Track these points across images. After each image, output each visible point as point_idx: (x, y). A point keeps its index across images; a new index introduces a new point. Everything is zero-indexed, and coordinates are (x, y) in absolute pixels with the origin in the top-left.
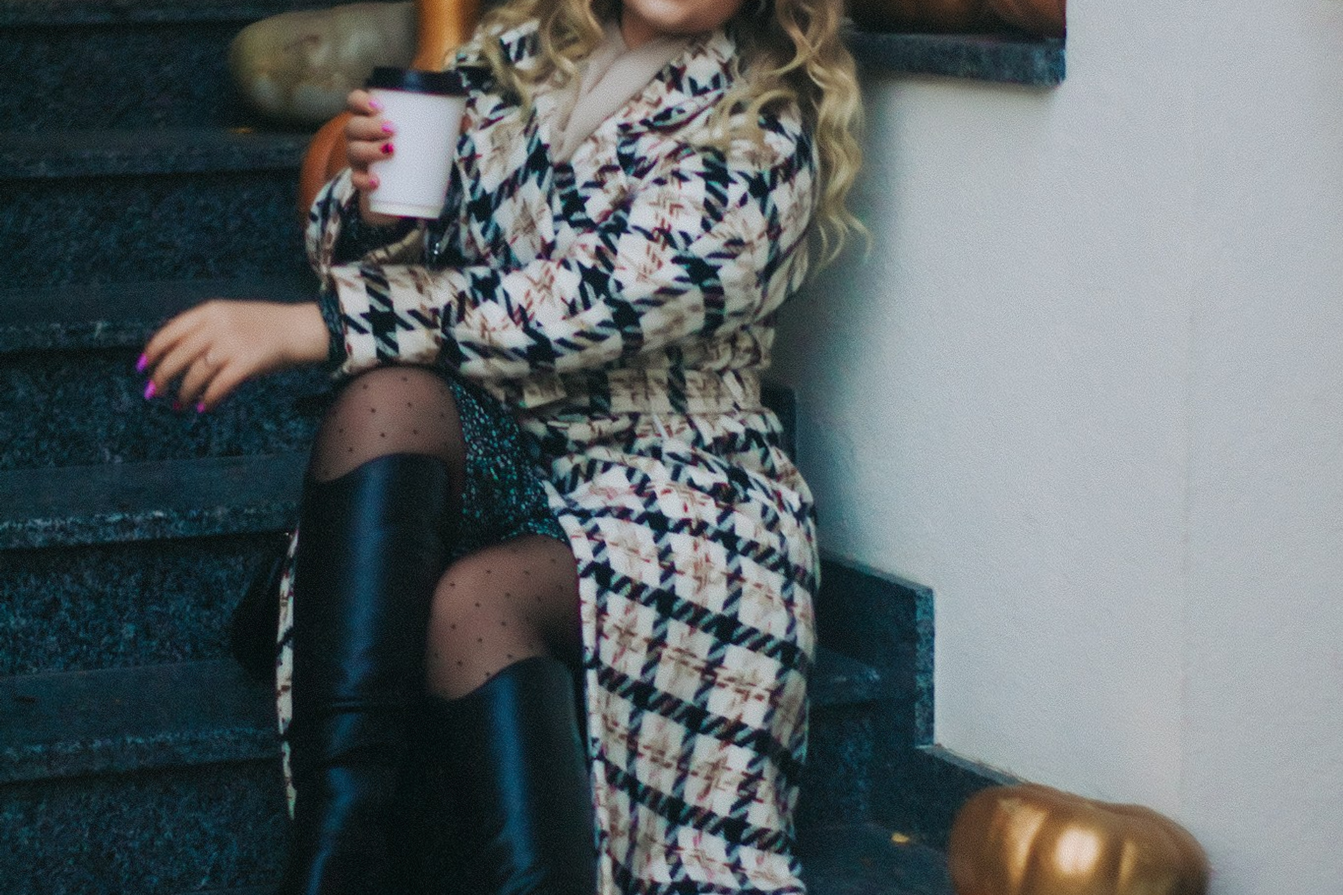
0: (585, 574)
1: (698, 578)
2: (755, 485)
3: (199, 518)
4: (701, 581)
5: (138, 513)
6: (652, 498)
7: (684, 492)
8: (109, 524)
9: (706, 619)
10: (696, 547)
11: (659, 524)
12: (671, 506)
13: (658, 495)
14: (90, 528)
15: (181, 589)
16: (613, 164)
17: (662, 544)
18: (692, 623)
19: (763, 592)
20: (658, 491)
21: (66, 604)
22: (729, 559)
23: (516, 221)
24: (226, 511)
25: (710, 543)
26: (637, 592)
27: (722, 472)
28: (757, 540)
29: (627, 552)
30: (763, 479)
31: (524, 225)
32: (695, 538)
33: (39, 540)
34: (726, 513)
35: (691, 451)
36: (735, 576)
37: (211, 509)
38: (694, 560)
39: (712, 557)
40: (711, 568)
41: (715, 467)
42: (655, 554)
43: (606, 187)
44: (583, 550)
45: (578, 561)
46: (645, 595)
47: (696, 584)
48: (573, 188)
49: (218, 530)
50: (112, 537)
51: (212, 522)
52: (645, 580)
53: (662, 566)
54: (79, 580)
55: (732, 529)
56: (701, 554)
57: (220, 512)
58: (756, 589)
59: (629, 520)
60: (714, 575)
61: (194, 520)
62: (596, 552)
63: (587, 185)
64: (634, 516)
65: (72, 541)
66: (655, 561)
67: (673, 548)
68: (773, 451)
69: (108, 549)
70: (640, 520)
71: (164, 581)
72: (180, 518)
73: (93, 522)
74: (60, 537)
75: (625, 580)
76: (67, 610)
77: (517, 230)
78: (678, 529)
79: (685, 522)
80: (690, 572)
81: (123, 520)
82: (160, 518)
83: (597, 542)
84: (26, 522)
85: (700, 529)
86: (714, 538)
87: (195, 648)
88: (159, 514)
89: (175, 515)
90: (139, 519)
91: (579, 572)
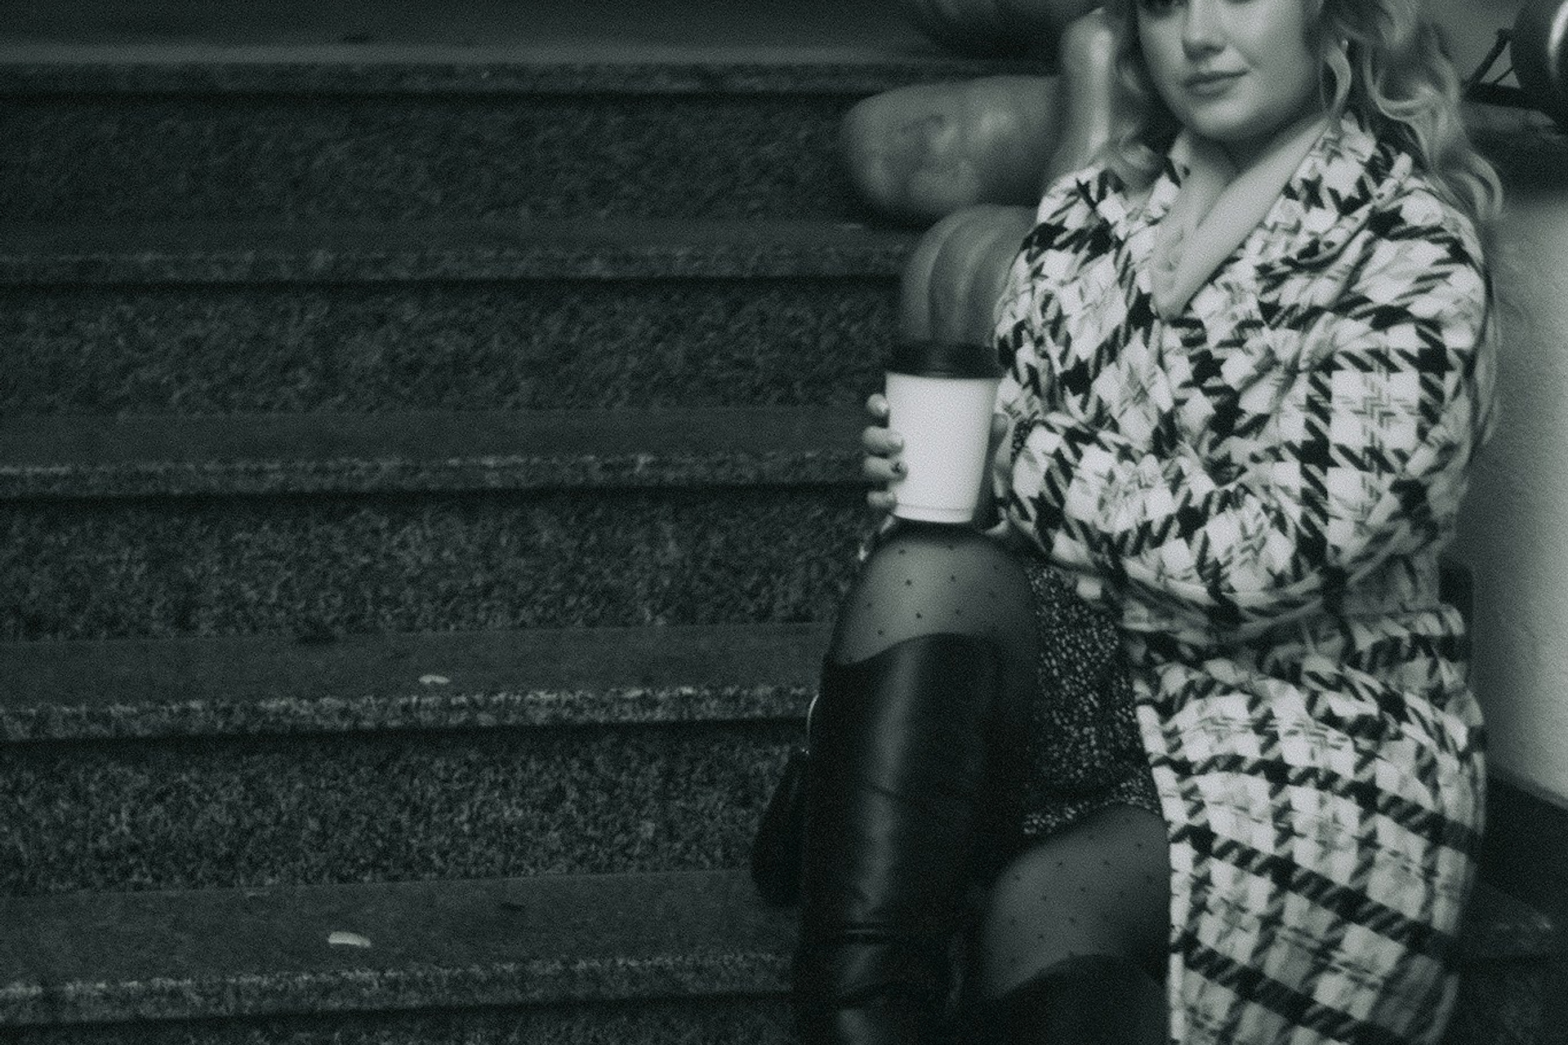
0: (1178, 838)
1: (1322, 843)
2: (1413, 717)
3: (735, 698)
4: (1327, 846)
5: (662, 689)
6: (1273, 739)
7: (1315, 734)
8: (626, 700)
9: (1328, 893)
10: (1322, 803)
11: (1277, 773)
12: (1295, 753)
13: (1281, 736)
14: (603, 705)
15: (712, 782)
16: (1254, 318)
17: (1280, 800)
18: (1313, 897)
19: (1400, 861)
20: (1281, 731)
21: (572, 794)
22: (1363, 818)
23: (1123, 391)
24: (769, 690)
25: (1340, 800)
26: (1245, 858)
27: (1373, 700)
28: (1400, 795)
29: (1234, 810)
30: (1423, 707)
31: (1134, 394)
32: (1322, 793)
33: (541, 717)
34: (1367, 757)
35: (1337, 671)
36: (1368, 843)
37: (753, 687)
38: (1319, 820)
39: (1343, 818)
40: (1339, 830)
41: (1364, 693)
42: (1269, 814)
43: (1247, 345)
44: (1176, 812)
45: (1168, 824)
46: (1256, 862)
47: (1319, 849)
48: (1205, 347)
49: (759, 712)
50: (629, 716)
51: (752, 703)
52: (1256, 845)
53: (1279, 829)
54: (589, 765)
55: (1373, 780)
56: (1328, 813)
57: (763, 691)
58: (1392, 858)
59: (1240, 771)
60: (1342, 839)
61: (730, 699)
62: (1192, 813)
63: (1223, 344)
64: (1246, 766)
65: (581, 719)
66: (1269, 821)
67: (1295, 805)
68: (1443, 665)
69: (625, 731)
70: (1253, 771)
71: (692, 771)
72: (712, 697)
73: (607, 697)
74: (566, 713)
75: (1231, 845)
76: (573, 801)
77: (1125, 401)
78: (1301, 780)
79: (1310, 773)
80: (1313, 834)
81: (644, 696)
82: (688, 697)
83: (1193, 804)
84: (526, 693)
85: (1327, 781)
86: (1345, 794)
87: (727, 856)
88: (688, 690)
89: (707, 693)
90: (662, 695)
91: (1170, 836)
